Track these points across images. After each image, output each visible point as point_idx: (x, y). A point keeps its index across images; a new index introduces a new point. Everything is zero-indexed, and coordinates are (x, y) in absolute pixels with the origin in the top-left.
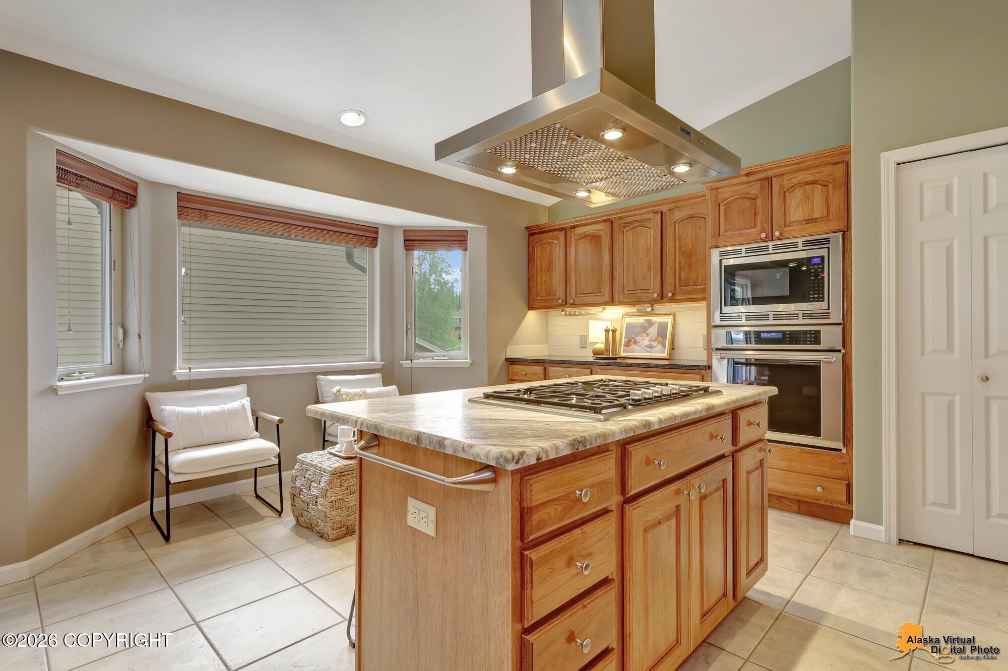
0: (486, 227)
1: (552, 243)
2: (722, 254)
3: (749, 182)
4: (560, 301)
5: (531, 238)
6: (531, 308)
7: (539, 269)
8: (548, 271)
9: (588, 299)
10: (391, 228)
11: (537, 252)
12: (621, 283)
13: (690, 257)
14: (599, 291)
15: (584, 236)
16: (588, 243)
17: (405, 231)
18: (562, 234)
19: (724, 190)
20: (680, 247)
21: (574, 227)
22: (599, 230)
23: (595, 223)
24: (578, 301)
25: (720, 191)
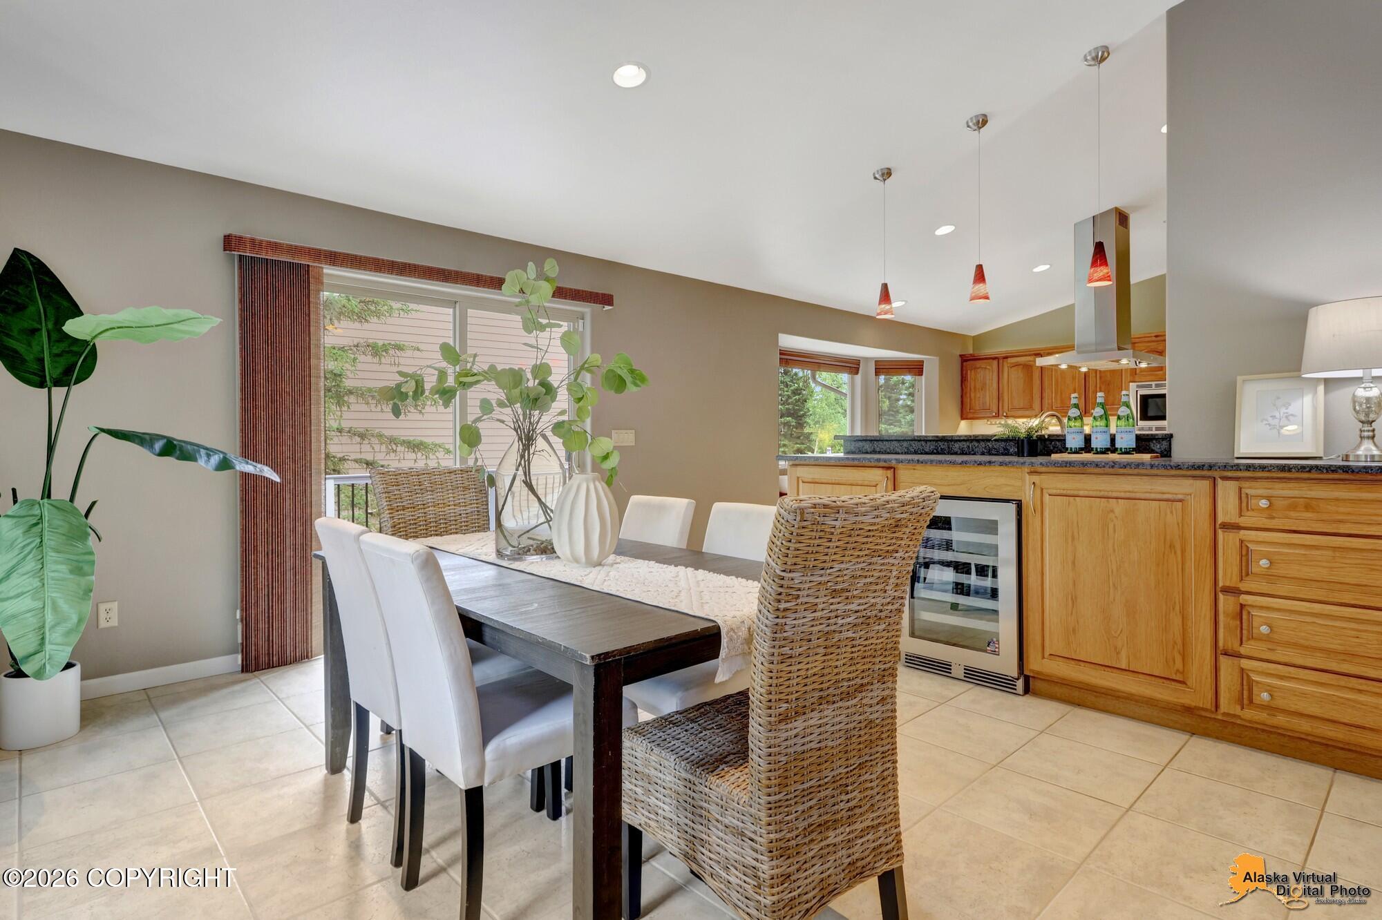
0: (938, 358)
1: (986, 368)
2: (1138, 386)
3: (1157, 341)
4: (994, 414)
5: (965, 364)
6: (963, 418)
7: (972, 388)
8: (982, 390)
9: (1020, 413)
10: (867, 359)
11: (971, 375)
12: (1050, 401)
13: (1108, 384)
14: (1031, 407)
15: (1017, 365)
16: (1020, 371)
17: (875, 361)
18: (995, 362)
19: (1140, 345)
20: (1101, 378)
21: (1006, 358)
22: (1030, 361)
23: (1026, 355)
24: (1009, 414)
25: (1136, 345)
